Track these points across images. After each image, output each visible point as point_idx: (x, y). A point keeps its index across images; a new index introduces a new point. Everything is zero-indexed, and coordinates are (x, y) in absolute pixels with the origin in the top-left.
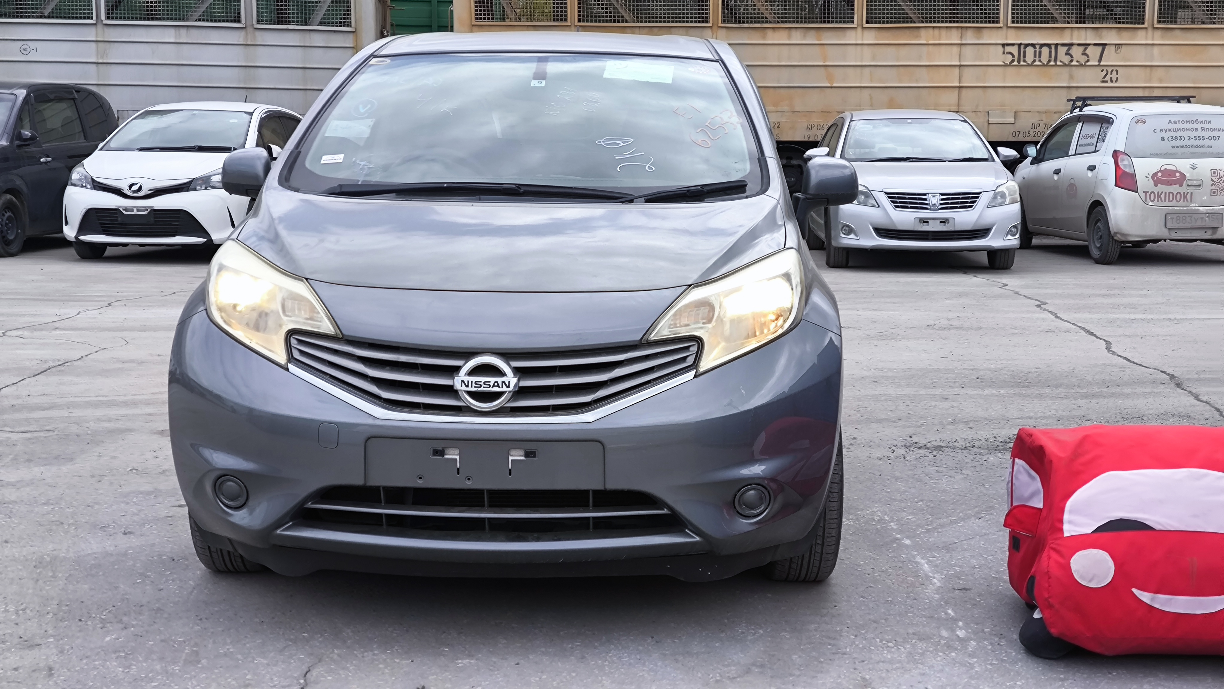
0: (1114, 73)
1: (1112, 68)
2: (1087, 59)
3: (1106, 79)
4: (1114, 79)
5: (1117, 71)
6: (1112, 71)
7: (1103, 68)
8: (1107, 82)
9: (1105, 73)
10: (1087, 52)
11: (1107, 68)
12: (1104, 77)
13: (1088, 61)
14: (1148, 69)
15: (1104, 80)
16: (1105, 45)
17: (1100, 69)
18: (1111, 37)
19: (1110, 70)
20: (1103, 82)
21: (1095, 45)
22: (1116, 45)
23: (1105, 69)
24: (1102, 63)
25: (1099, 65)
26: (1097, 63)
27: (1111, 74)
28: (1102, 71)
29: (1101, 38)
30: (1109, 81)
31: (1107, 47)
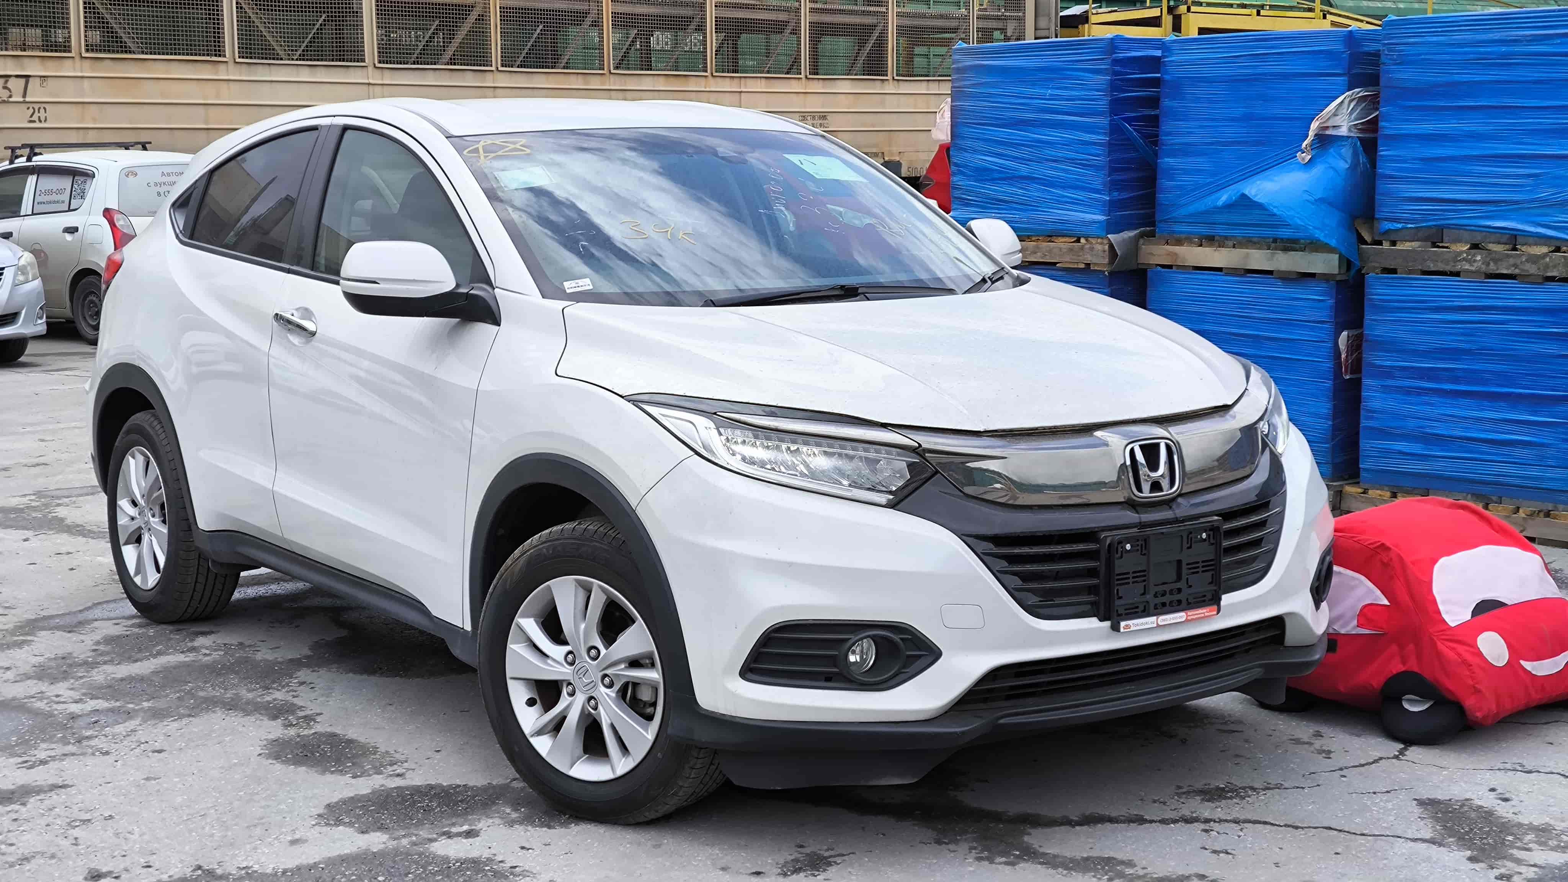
0: (42, 110)
1: (39, 105)
2: (8, 93)
3: (35, 118)
4: (43, 119)
5: (45, 109)
6: (39, 109)
7: (29, 105)
8: (34, 121)
9: (31, 110)
10: (9, 85)
11: (34, 105)
12: (31, 116)
13: (10, 96)
14: (80, 105)
15: (32, 119)
16: (27, 77)
17: (25, 106)
18: (33, 68)
19: (36, 107)
20: (31, 122)
21: (17, 76)
22: (41, 77)
23: (31, 106)
24: (27, 99)
25: (24, 102)
26: (21, 99)
27: (39, 112)
28: (28, 108)
29: (23, 69)
30: (37, 121)
31: (31, 79)
